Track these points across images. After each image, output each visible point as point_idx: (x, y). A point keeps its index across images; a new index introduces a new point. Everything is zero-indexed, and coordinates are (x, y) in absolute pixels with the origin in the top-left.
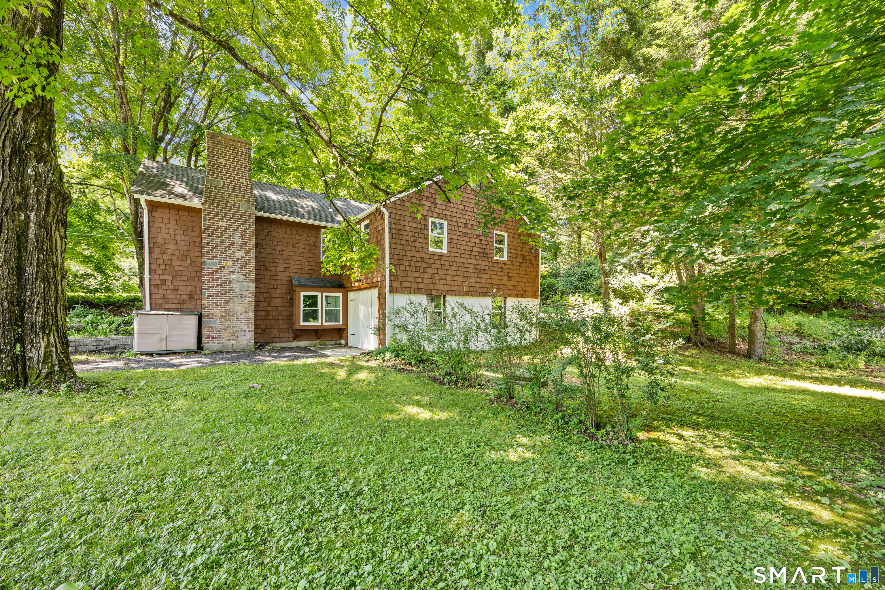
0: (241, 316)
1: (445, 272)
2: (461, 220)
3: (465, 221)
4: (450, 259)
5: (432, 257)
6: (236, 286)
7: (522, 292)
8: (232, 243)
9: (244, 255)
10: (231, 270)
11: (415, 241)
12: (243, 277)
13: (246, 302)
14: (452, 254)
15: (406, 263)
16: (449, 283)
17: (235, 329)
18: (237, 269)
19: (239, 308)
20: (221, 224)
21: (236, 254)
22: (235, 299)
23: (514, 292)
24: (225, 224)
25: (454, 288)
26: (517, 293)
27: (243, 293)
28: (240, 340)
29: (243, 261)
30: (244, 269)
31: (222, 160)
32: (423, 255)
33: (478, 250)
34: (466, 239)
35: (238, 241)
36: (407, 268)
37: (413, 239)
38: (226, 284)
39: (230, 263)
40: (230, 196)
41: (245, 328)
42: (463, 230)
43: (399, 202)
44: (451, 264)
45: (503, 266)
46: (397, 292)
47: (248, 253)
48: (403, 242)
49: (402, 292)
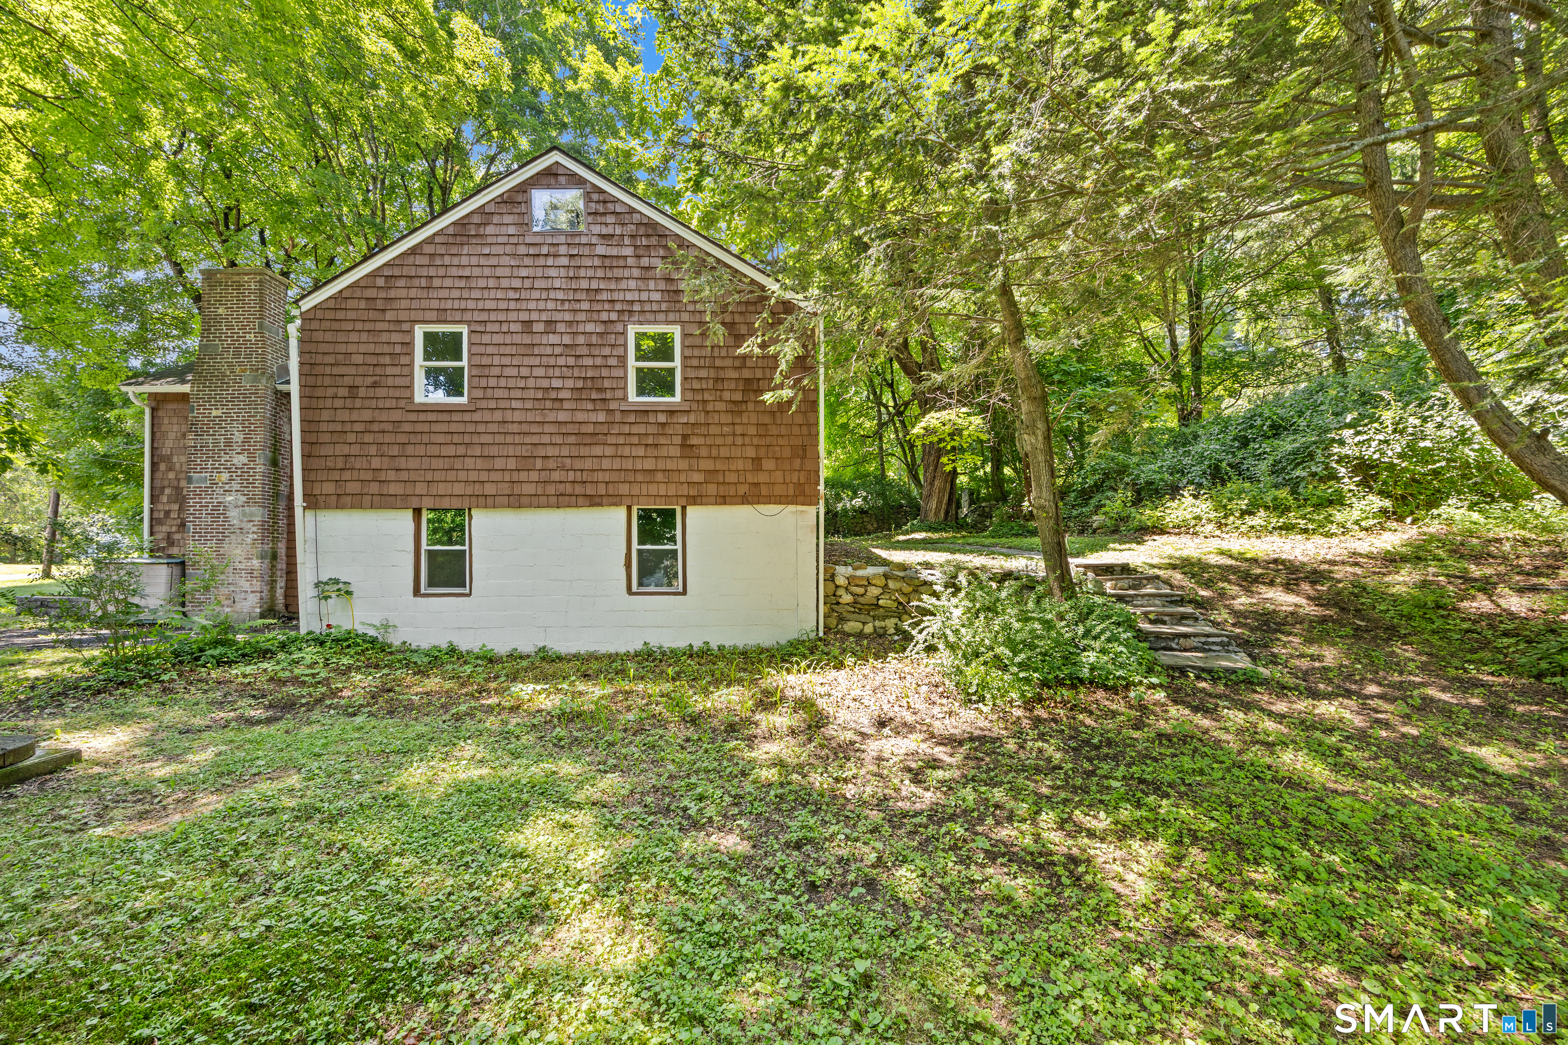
0: (240, 566)
1: (461, 450)
2: (513, 316)
3: (524, 316)
4: (477, 417)
5: (422, 417)
6: (234, 515)
7: (743, 489)
8: (228, 443)
9: (246, 461)
10: (227, 487)
11: (375, 385)
12: (244, 499)
13: (249, 541)
14: (484, 404)
15: (351, 438)
16: (473, 476)
17: (232, 588)
18: (235, 486)
19: (238, 551)
20: (215, 413)
21: (235, 461)
22: (233, 536)
23: (712, 489)
24: (218, 413)
25: (490, 489)
26: (723, 490)
27: (244, 525)
28: (238, 606)
29: (244, 473)
30: (246, 484)
31: (220, 311)
32: (396, 416)
33: (570, 383)
34: (527, 361)
35: (238, 437)
36: (355, 449)
37: (369, 381)
38: (219, 511)
39: (225, 476)
40: (230, 365)
41: (246, 586)
42: (517, 339)
43: (332, 304)
44: (481, 428)
45: (662, 418)
46: (327, 507)
47: (252, 459)
48: (343, 392)
49: (339, 506)
